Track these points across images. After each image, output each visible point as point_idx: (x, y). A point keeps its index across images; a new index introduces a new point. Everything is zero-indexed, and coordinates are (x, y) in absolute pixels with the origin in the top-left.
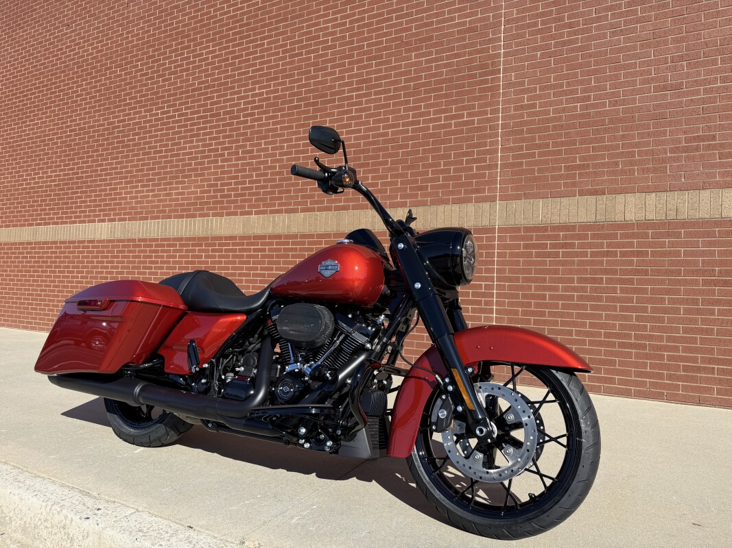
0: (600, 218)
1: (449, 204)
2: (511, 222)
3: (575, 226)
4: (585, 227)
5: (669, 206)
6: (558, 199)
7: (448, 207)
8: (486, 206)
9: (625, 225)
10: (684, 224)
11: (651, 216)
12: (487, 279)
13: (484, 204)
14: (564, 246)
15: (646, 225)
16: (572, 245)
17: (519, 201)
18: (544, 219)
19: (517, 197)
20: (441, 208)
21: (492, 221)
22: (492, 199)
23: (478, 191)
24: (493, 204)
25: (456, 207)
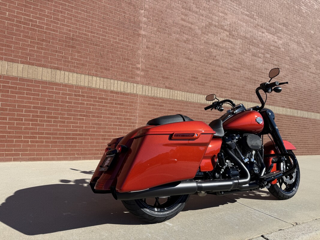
0: (171, 97)
1: (120, 80)
2: (144, 94)
3: (164, 99)
4: (167, 99)
5: (187, 97)
6: (159, 88)
7: (119, 82)
8: (135, 85)
9: (177, 101)
10: (190, 103)
11: (183, 99)
12: (134, 116)
13: (135, 84)
14: (161, 106)
15: (182, 102)
16: (163, 106)
17: (147, 86)
18: (155, 95)
19: (146, 85)
20: (116, 82)
21: (137, 92)
22: (137, 83)
23: (132, 78)
24: (138, 85)
25: (123, 83)
